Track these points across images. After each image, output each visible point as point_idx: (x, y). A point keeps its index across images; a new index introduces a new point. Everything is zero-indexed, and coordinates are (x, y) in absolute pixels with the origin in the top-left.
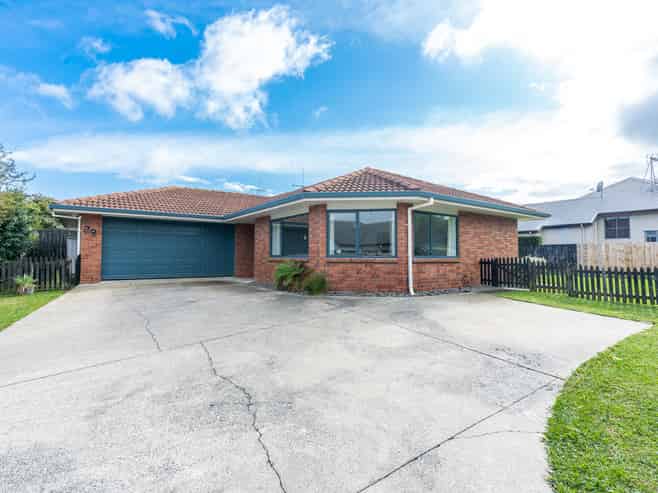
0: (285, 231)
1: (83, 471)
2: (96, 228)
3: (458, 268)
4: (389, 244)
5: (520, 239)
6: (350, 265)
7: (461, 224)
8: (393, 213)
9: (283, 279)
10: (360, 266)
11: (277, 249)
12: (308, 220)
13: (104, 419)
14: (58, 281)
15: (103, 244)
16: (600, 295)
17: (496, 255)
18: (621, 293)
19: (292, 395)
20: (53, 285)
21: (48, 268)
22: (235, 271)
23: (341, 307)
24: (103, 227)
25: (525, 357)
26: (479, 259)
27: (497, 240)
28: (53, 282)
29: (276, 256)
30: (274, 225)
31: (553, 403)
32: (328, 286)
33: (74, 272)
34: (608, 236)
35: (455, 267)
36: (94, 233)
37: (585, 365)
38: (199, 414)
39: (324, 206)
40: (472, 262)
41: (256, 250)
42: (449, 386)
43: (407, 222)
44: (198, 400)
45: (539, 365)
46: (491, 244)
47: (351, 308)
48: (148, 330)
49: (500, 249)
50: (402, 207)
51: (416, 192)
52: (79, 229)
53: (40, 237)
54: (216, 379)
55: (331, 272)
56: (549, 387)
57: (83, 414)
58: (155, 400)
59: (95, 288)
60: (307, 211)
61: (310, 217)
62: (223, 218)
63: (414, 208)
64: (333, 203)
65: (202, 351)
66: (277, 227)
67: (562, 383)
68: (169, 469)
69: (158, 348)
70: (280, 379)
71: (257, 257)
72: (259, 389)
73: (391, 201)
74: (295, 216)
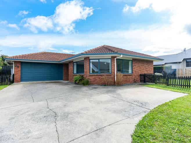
0: (77, 65)
1: (6, 133)
2: (19, 65)
3: (132, 77)
4: (109, 70)
5: (154, 67)
6: (97, 76)
7: (133, 63)
8: (110, 60)
9: (76, 81)
10: (100, 76)
11: (75, 72)
12: (84, 62)
13: (14, 120)
14: (7, 82)
15: (21, 70)
16: (176, 85)
17: (146, 73)
18: (182, 84)
19: (69, 113)
20: (5, 83)
21: (4, 78)
22: (63, 79)
23: (92, 89)
24: (21, 65)
25: (142, 104)
26: (139, 74)
27: (146, 68)
28: (5, 82)
29: (75, 74)
30: (74, 64)
31: (144, 116)
32: (89, 83)
33: (12, 79)
34: (187, 66)
35: (131, 77)
36: (18, 67)
37: (159, 106)
38: (40, 119)
39: (88, 57)
40: (137, 75)
41: (69, 72)
42: (115, 112)
43: (114, 63)
44: (41, 115)
45: (145, 106)
46: (143, 69)
47: (95, 90)
48: (32, 96)
49: (147, 71)
50: (113, 58)
51: (116, 53)
52: (13, 66)
53: (2, 68)
54: (48, 110)
55: (91, 79)
56: (145, 112)
57: (8, 119)
58: (29, 115)
59: (18, 84)
60: (83, 59)
61: (84, 61)
62: (58, 62)
63: (116, 58)
64: (91, 57)
65: (46, 102)
66: (75, 64)
67: (149, 111)
68: (29, 132)
69: (33, 101)
70: (66, 110)
71: (69, 74)
72: (59, 112)
73: (110, 56)
74: (81, 61)
